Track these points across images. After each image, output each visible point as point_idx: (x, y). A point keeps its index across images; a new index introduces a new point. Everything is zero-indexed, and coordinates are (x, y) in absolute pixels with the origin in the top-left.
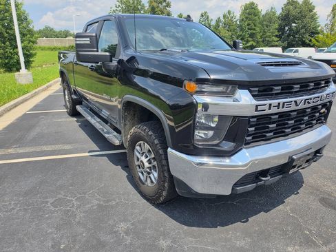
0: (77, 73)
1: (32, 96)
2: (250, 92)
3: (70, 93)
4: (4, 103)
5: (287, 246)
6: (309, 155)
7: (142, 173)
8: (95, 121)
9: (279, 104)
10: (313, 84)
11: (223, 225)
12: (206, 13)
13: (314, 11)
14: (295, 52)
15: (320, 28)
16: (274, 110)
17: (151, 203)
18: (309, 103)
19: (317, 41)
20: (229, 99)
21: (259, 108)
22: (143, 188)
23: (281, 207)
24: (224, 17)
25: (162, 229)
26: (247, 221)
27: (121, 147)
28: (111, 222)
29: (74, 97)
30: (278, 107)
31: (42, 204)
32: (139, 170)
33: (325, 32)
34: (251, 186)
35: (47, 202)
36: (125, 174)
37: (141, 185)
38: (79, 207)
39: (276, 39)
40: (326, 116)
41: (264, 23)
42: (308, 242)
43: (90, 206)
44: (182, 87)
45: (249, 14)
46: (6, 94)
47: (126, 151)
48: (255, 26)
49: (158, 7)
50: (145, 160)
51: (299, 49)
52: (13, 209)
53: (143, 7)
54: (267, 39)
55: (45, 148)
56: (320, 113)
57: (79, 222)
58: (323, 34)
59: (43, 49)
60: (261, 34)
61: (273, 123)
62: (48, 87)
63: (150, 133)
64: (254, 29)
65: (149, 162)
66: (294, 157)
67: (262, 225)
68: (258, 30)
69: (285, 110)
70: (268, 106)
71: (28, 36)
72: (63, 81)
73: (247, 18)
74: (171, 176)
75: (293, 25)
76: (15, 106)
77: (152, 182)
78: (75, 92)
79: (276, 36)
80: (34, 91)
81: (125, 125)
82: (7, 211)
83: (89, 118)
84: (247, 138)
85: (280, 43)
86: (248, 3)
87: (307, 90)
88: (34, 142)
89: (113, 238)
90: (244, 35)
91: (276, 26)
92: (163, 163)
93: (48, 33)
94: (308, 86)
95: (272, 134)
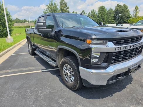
0: (35, 37)
1: (14, 48)
2: (113, 42)
3: (31, 46)
4: (2, 51)
5: (130, 105)
6: (136, 67)
7: (67, 78)
8: (43, 57)
9: (124, 47)
10: (136, 39)
11: (102, 98)
12: (84, 11)
13: (128, 9)
14: (121, 26)
15: (131, 16)
16: (122, 50)
17: (71, 90)
18: (135, 46)
19: (130, 21)
20: (105, 46)
21: (117, 49)
22: (67, 84)
23: (125, 89)
24: (91, 12)
25: (77, 101)
26: (112, 96)
27: (57, 67)
28: (56, 99)
29: (33, 47)
30: (124, 48)
31: (25, 92)
32: (65, 76)
33: (133, 17)
34: (114, 81)
35: (27, 92)
36: (58, 79)
37: (67, 83)
38: (41, 93)
39: (113, 20)
40: (141, 51)
41: (108, 14)
42: (138, 103)
43: (46, 92)
44: (85, 41)
45: (102, 11)
46: (3, 47)
47: (59, 69)
48: (104, 15)
49: (64, 9)
50: (68, 72)
51: (123, 24)
52: (13, 95)
53: (58, 9)
54: (109, 20)
55: (23, 69)
56: (139, 50)
57: (42, 100)
58: (132, 18)
59: (15, 28)
60: (107, 19)
61: (122, 55)
62: (20, 43)
63: (71, 61)
64: (104, 17)
65: (70, 73)
66: (131, 68)
67: (119, 97)
68: (106, 17)
69: (126, 49)
70: (120, 48)
71: (10, 22)
72: (28, 41)
73: (101, 12)
74: (81, 78)
75: (120, 14)
76: (7, 52)
77: (71, 81)
78: (34, 45)
79: (113, 19)
80: (14, 46)
81: (58, 58)
82: (11, 96)
83: (41, 56)
84: (112, 61)
85: (115, 22)
86: (101, 6)
87: (134, 41)
88: (18, 67)
89: (58, 105)
90: (100, 20)
91: (113, 15)
92: (77, 73)
93: (18, 21)
94: (134, 39)
95: (121, 59)
